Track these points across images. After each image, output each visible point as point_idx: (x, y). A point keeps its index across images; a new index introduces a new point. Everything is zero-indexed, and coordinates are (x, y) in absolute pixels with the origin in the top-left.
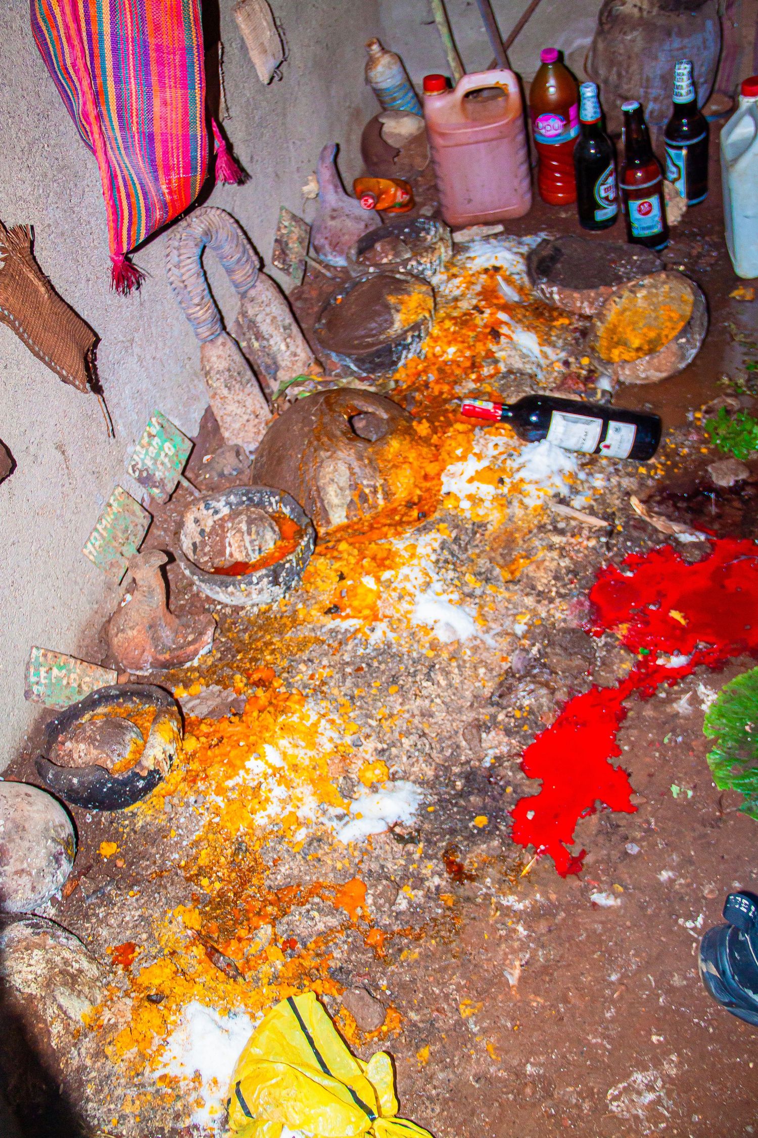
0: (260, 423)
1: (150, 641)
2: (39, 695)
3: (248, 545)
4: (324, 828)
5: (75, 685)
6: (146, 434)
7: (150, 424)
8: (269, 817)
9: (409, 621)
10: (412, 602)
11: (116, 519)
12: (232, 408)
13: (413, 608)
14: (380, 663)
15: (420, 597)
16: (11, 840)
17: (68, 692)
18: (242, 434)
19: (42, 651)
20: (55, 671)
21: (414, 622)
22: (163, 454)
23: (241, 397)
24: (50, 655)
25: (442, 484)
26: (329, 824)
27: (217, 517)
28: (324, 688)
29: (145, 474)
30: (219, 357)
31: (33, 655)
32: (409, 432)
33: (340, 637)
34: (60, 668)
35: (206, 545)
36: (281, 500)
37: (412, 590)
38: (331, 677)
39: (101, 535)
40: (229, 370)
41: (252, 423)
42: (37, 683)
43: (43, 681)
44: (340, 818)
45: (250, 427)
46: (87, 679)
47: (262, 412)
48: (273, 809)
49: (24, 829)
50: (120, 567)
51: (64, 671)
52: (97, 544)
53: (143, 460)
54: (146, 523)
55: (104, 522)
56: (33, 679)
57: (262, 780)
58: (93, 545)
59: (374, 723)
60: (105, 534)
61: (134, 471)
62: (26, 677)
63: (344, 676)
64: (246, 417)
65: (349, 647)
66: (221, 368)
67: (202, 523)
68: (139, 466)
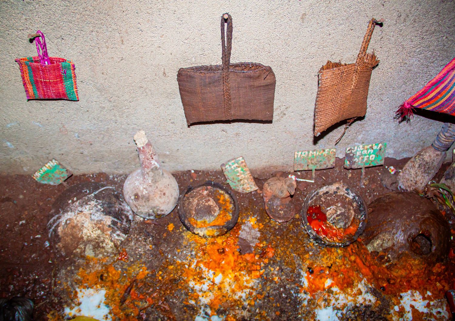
0: (413, 186)
1: (270, 198)
2: (226, 169)
3: (333, 217)
4: (199, 309)
5: (240, 178)
6: (370, 145)
7: (377, 145)
8: (194, 287)
9: (315, 308)
10: (325, 307)
11: (320, 156)
12: (413, 172)
13: (323, 308)
14: (289, 302)
15: (330, 309)
16: (142, 199)
17: (235, 177)
18: (405, 180)
19: (243, 161)
20: (239, 169)
21: (316, 311)
22: (367, 156)
23: (419, 173)
24: (244, 164)
25: (405, 292)
26: (201, 311)
27: (346, 195)
28: (268, 283)
29: (351, 155)
30: (430, 156)
31: (239, 159)
32: (431, 264)
33: (297, 280)
34: (242, 170)
35: (331, 197)
36: (364, 221)
37: (331, 304)
38: (276, 283)
39: (308, 154)
40: (427, 163)
41: (411, 183)
42: (230, 166)
43: (232, 167)
44: (206, 314)
45: (409, 183)
46: (246, 181)
47: (420, 185)
48: (197, 287)
49: (148, 201)
50: (302, 167)
51: (242, 172)
52: (303, 155)
53: (357, 151)
54: (330, 166)
55: (315, 152)
56: (230, 163)
57: (207, 278)
58: (301, 154)
59: (257, 311)
60: (310, 155)
61: (349, 150)
62: (229, 161)
63: (278, 289)
64: (412, 179)
65: (293, 286)
66: (426, 159)
67: (339, 191)
68: (353, 151)
